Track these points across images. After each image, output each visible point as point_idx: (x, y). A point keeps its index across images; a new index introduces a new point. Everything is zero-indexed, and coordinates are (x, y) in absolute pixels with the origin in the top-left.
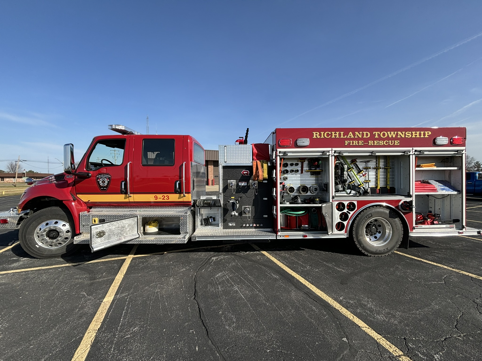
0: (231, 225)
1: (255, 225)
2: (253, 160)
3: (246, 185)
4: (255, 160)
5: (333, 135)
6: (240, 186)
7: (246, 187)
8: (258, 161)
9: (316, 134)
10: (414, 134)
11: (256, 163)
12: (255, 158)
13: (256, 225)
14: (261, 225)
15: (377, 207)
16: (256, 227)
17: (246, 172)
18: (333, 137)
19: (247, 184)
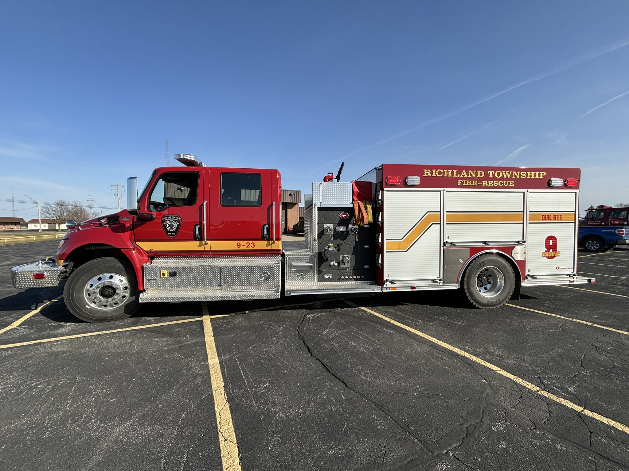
0: (327, 277)
1: (355, 277)
2: (353, 200)
3: (345, 230)
4: (356, 201)
5: (446, 173)
6: (338, 231)
7: (345, 232)
8: (360, 203)
9: (427, 171)
10: (529, 175)
11: (357, 204)
12: (355, 198)
13: (357, 277)
14: (362, 277)
15: (489, 254)
16: (356, 280)
17: (345, 215)
18: (445, 175)
19: (347, 229)
